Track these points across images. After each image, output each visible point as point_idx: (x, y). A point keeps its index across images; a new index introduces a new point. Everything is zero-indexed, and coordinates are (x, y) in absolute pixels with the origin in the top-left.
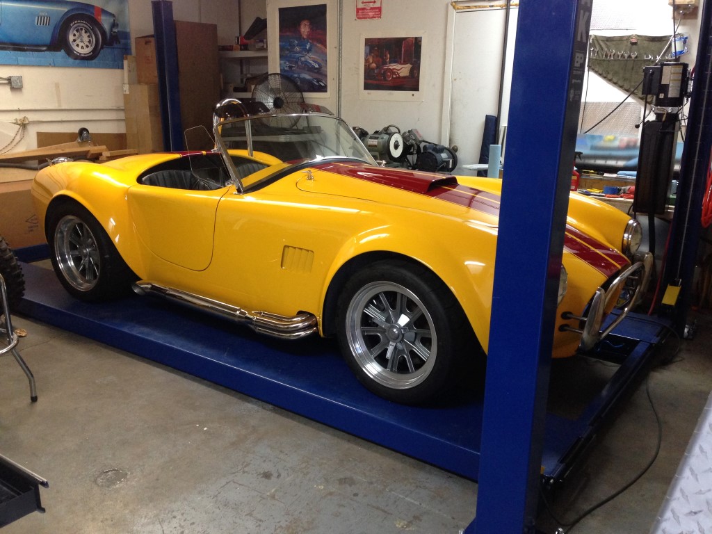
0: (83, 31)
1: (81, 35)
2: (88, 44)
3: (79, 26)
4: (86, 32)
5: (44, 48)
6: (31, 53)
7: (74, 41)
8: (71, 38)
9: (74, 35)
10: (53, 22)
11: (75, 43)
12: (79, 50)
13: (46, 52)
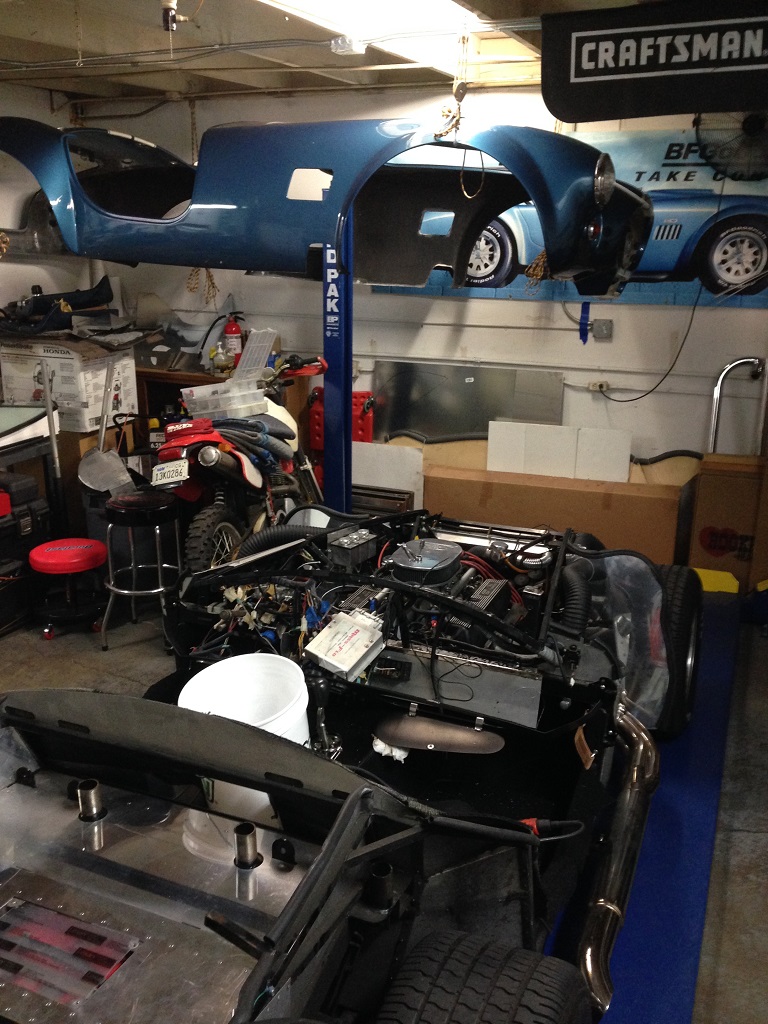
0: (746, 244)
1: (739, 252)
2: (750, 266)
3: (737, 237)
4: (750, 246)
5: (663, 277)
6: (637, 284)
7: (724, 262)
8: (717, 257)
9: (725, 253)
10: (687, 232)
11: (725, 267)
12: (729, 278)
13: (665, 283)
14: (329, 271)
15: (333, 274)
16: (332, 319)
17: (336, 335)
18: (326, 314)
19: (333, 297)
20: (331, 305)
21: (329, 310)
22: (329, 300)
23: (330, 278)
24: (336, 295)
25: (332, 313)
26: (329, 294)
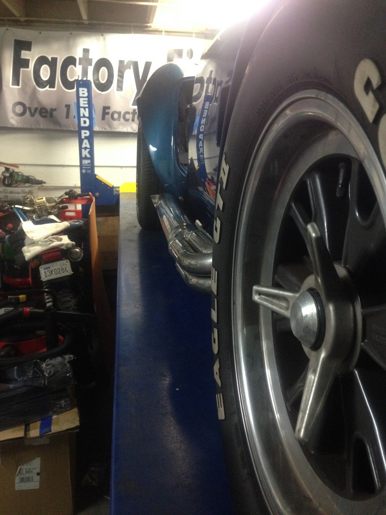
14: (83, 132)
15: (85, 133)
16: (86, 162)
17: (89, 172)
18: (81, 158)
19: (86, 148)
20: (85, 153)
21: (83, 156)
22: (83, 150)
23: (83, 136)
24: (88, 146)
25: (86, 158)
26: (84, 146)
